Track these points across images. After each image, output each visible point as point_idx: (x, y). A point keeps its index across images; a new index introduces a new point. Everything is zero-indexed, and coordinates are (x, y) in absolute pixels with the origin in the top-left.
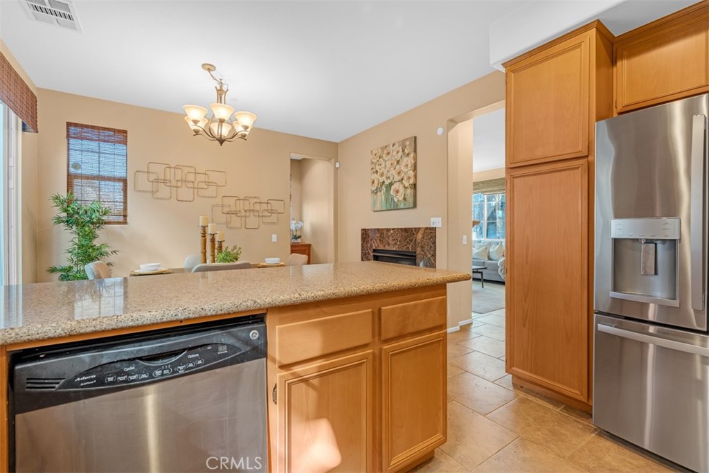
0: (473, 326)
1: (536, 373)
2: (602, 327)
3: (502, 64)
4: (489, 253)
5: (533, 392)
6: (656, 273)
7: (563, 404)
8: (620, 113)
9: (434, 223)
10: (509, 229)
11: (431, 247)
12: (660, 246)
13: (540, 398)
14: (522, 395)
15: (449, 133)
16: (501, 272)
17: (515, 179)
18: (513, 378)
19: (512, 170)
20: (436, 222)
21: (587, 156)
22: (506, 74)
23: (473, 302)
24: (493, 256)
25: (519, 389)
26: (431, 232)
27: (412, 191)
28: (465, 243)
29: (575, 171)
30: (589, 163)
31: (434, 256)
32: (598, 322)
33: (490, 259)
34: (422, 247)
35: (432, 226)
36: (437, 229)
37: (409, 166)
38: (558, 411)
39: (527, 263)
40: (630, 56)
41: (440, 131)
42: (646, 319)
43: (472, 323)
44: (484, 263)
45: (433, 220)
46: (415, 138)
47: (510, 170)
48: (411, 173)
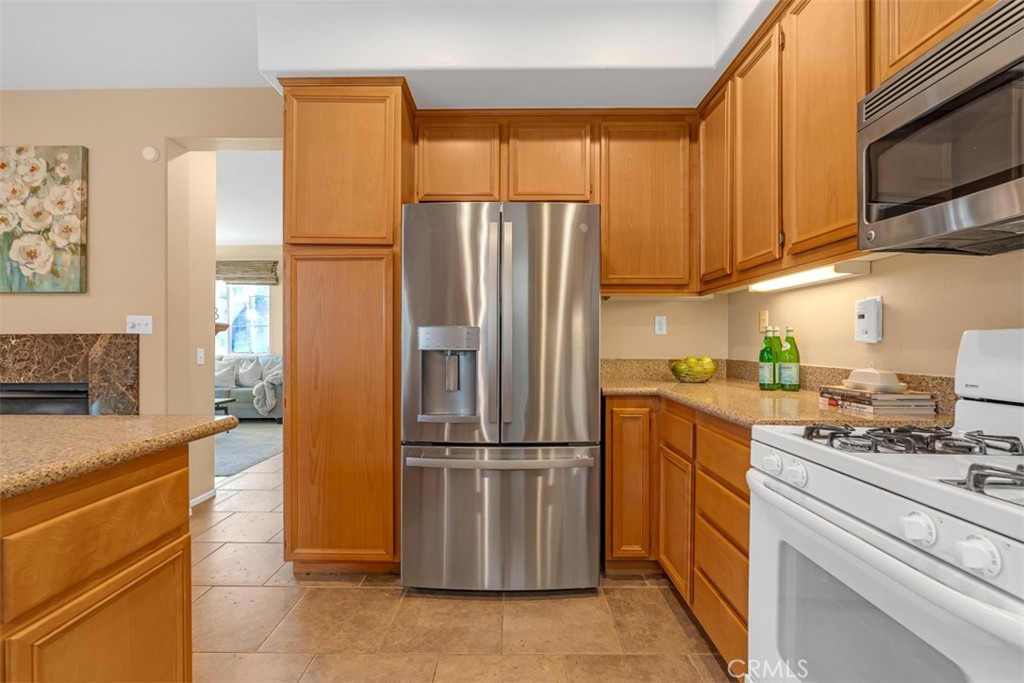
0: (216, 501)
1: (330, 546)
2: (411, 461)
3: (279, 79)
4: (237, 375)
5: (324, 574)
6: (459, 389)
7: (364, 574)
8: (421, 202)
9: (134, 326)
10: (288, 338)
11: (126, 372)
12: (462, 358)
13: (335, 580)
14: (309, 586)
15: (169, 163)
16: (258, 403)
17: (299, 263)
18: (294, 566)
19: (294, 247)
20: (140, 324)
21: (391, 246)
22: (285, 97)
23: (216, 460)
24: (244, 380)
25: (306, 580)
26: (127, 346)
27: (77, 258)
28: (201, 361)
29: (379, 262)
30: (394, 255)
31: (134, 387)
32: (406, 456)
33: (238, 385)
34: (103, 372)
35: (129, 331)
36: (141, 337)
37: (69, 205)
38: (359, 586)
39: (316, 388)
40: (432, 138)
41: (149, 154)
42: (441, 441)
43: (214, 497)
44: (229, 392)
45: (130, 319)
46: (86, 152)
47: (290, 247)
48: (75, 222)
